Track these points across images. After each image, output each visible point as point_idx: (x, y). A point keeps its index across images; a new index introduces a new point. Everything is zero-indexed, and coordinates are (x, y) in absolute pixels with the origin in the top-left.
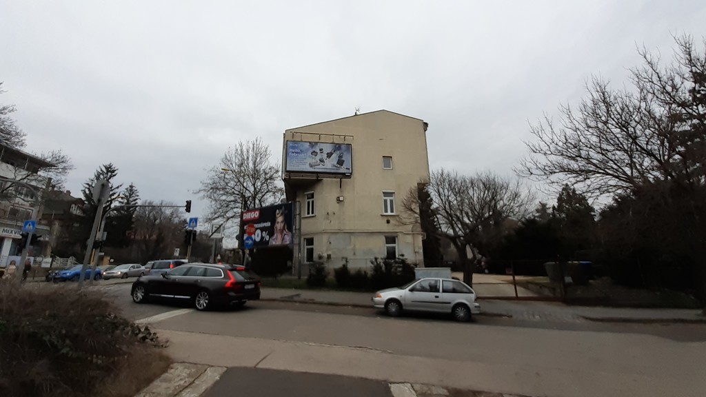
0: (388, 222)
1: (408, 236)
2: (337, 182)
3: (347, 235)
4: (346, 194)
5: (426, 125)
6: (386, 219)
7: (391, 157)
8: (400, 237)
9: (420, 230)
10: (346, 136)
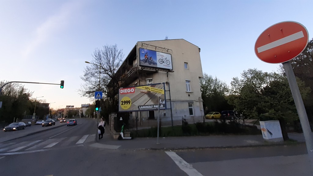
0: (189, 95)
1: (197, 102)
2: (165, 73)
4: (170, 81)
5: (199, 49)
6: (188, 94)
7: (187, 63)
8: (194, 103)
9: (202, 100)
10: (168, 49)
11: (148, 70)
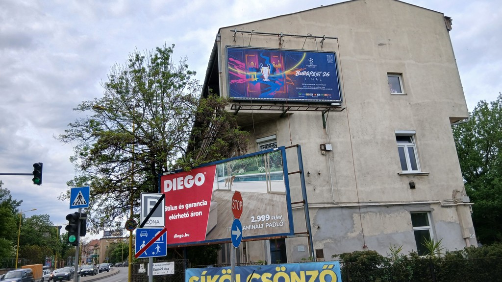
0: (412, 186)
1: (448, 210)
2: (317, 117)
3: (345, 211)
4: (334, 139)
5: (448, 20)
6: (407, 181)
7: (401, 74)
8: (433, 213)
9: (467, 199)
10: (324, 38)
11: (255, 110)
